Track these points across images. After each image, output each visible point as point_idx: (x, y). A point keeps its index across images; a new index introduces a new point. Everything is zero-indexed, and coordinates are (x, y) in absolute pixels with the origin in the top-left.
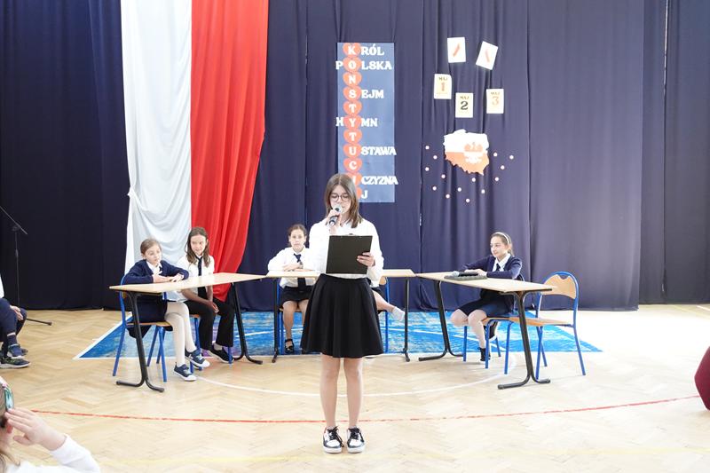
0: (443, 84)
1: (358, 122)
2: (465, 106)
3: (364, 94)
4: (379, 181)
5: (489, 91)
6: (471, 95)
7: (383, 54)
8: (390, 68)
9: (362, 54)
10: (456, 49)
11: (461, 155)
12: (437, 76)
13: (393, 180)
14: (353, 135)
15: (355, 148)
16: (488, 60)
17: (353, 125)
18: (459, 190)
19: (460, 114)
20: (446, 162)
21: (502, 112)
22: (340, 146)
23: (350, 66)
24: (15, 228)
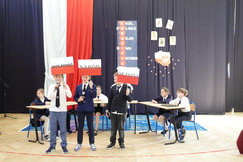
0: (154, 35)
1: (124, 48)
2: (162, 43)
3: (127, 38)
6: (164, 39)
7: (133, 24)
8: (136, 29)
9: (126, 24)
10: (159, 23)
11: (161, 60)
12: (152, 32)
14: (122, 53)
15: (123, 57)
16: (170, 26)
17: (122, 49)
18: (160, 72)
19: (160, 45)
20: (156, 62)
21: (175, 44)
22: (118, 57)
23: (121, 29)
24: (4, 85)
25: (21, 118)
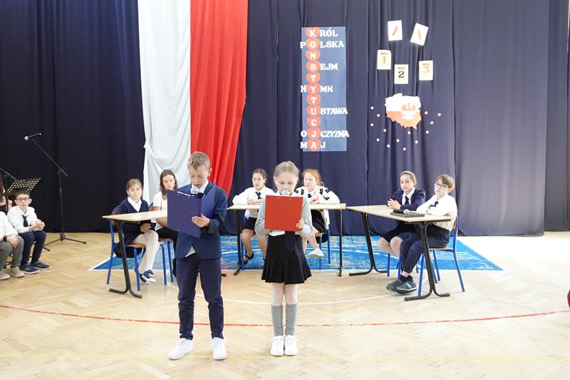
0: (384, 58)
1: (318, 89)
2: (402, 75)
3: (322, 67)
4: (334, 135)
5: (421, 63)
6: (406, 66)
7: (337, 35)
8: (343, 46)
9: (321, 36)
11: (399, 114)
12: (380, 52)
13: (345, 134)
15: (315, 109)
16: (420, 38)
17: (313, 91)
18: (398, 141)
19: (398, 81)
20: (387, 119)
21: (432, 79)
22: (303, 108)
23: (311, 45)
24: (59, 172)
25: (96, 243)
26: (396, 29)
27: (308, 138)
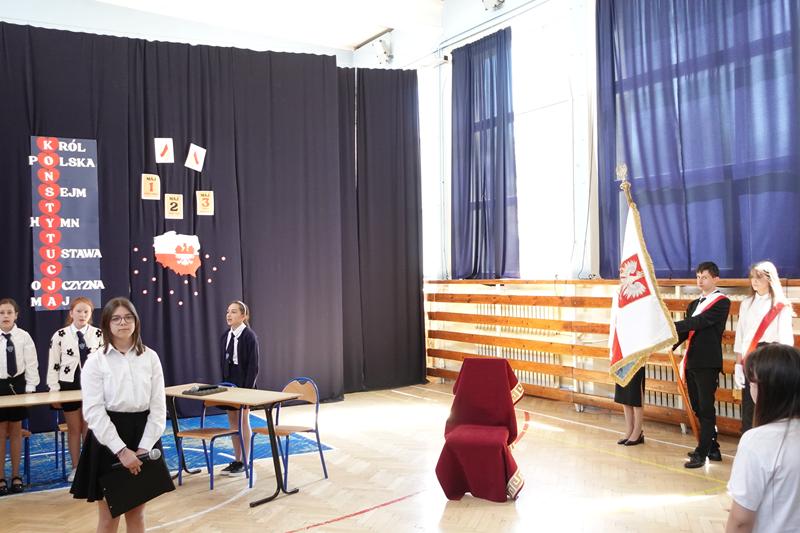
0: (151, 184)
1: (56, 223)
2: (174, 208)
3: (63, 192)
4: (82, 285)
5: (198, 192)
6: (180, 197)
7: (84, 150)
8: (93, 166)
9: (61, 149)
10: (164, 149)
11: (172, 257)
12: (144, 176)
13: (98, 285)
14: (51, 237)
15: (53, 251)
16: (197, 162)
17: (50, 226)
18: (172, 292)
19: (169, 215)
20: (157, 265)
21: (212, 214)
22: (34, 249)
23: (46, 162)
26: (166, 148)
27: (43, 293)
